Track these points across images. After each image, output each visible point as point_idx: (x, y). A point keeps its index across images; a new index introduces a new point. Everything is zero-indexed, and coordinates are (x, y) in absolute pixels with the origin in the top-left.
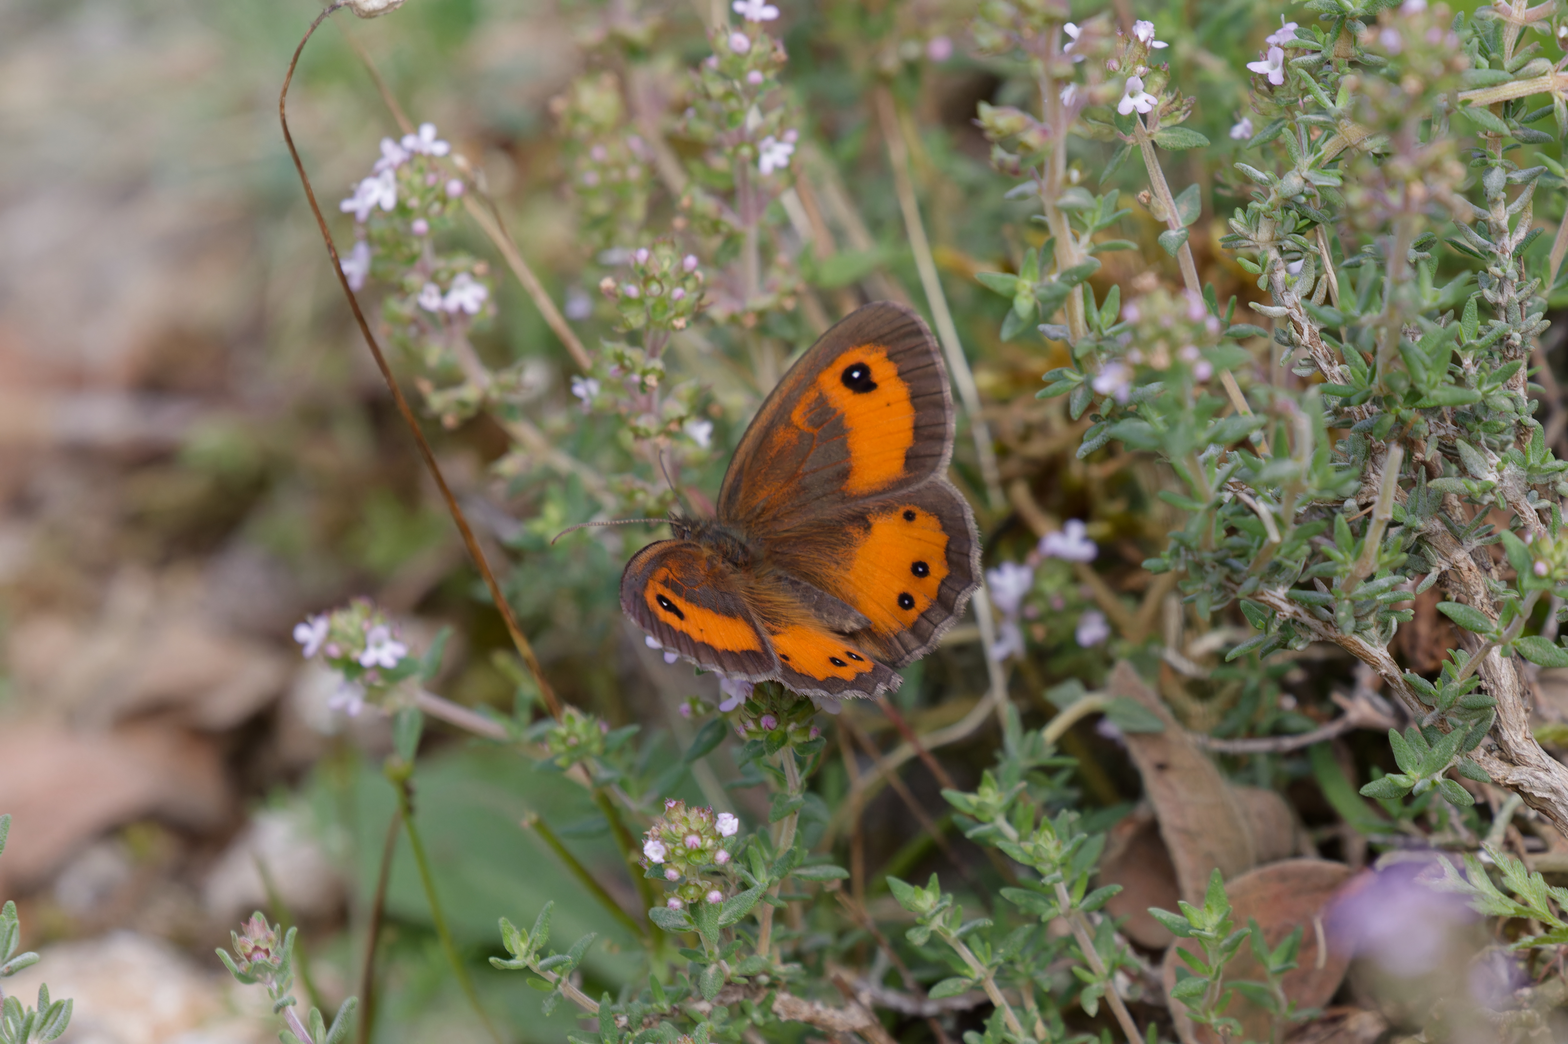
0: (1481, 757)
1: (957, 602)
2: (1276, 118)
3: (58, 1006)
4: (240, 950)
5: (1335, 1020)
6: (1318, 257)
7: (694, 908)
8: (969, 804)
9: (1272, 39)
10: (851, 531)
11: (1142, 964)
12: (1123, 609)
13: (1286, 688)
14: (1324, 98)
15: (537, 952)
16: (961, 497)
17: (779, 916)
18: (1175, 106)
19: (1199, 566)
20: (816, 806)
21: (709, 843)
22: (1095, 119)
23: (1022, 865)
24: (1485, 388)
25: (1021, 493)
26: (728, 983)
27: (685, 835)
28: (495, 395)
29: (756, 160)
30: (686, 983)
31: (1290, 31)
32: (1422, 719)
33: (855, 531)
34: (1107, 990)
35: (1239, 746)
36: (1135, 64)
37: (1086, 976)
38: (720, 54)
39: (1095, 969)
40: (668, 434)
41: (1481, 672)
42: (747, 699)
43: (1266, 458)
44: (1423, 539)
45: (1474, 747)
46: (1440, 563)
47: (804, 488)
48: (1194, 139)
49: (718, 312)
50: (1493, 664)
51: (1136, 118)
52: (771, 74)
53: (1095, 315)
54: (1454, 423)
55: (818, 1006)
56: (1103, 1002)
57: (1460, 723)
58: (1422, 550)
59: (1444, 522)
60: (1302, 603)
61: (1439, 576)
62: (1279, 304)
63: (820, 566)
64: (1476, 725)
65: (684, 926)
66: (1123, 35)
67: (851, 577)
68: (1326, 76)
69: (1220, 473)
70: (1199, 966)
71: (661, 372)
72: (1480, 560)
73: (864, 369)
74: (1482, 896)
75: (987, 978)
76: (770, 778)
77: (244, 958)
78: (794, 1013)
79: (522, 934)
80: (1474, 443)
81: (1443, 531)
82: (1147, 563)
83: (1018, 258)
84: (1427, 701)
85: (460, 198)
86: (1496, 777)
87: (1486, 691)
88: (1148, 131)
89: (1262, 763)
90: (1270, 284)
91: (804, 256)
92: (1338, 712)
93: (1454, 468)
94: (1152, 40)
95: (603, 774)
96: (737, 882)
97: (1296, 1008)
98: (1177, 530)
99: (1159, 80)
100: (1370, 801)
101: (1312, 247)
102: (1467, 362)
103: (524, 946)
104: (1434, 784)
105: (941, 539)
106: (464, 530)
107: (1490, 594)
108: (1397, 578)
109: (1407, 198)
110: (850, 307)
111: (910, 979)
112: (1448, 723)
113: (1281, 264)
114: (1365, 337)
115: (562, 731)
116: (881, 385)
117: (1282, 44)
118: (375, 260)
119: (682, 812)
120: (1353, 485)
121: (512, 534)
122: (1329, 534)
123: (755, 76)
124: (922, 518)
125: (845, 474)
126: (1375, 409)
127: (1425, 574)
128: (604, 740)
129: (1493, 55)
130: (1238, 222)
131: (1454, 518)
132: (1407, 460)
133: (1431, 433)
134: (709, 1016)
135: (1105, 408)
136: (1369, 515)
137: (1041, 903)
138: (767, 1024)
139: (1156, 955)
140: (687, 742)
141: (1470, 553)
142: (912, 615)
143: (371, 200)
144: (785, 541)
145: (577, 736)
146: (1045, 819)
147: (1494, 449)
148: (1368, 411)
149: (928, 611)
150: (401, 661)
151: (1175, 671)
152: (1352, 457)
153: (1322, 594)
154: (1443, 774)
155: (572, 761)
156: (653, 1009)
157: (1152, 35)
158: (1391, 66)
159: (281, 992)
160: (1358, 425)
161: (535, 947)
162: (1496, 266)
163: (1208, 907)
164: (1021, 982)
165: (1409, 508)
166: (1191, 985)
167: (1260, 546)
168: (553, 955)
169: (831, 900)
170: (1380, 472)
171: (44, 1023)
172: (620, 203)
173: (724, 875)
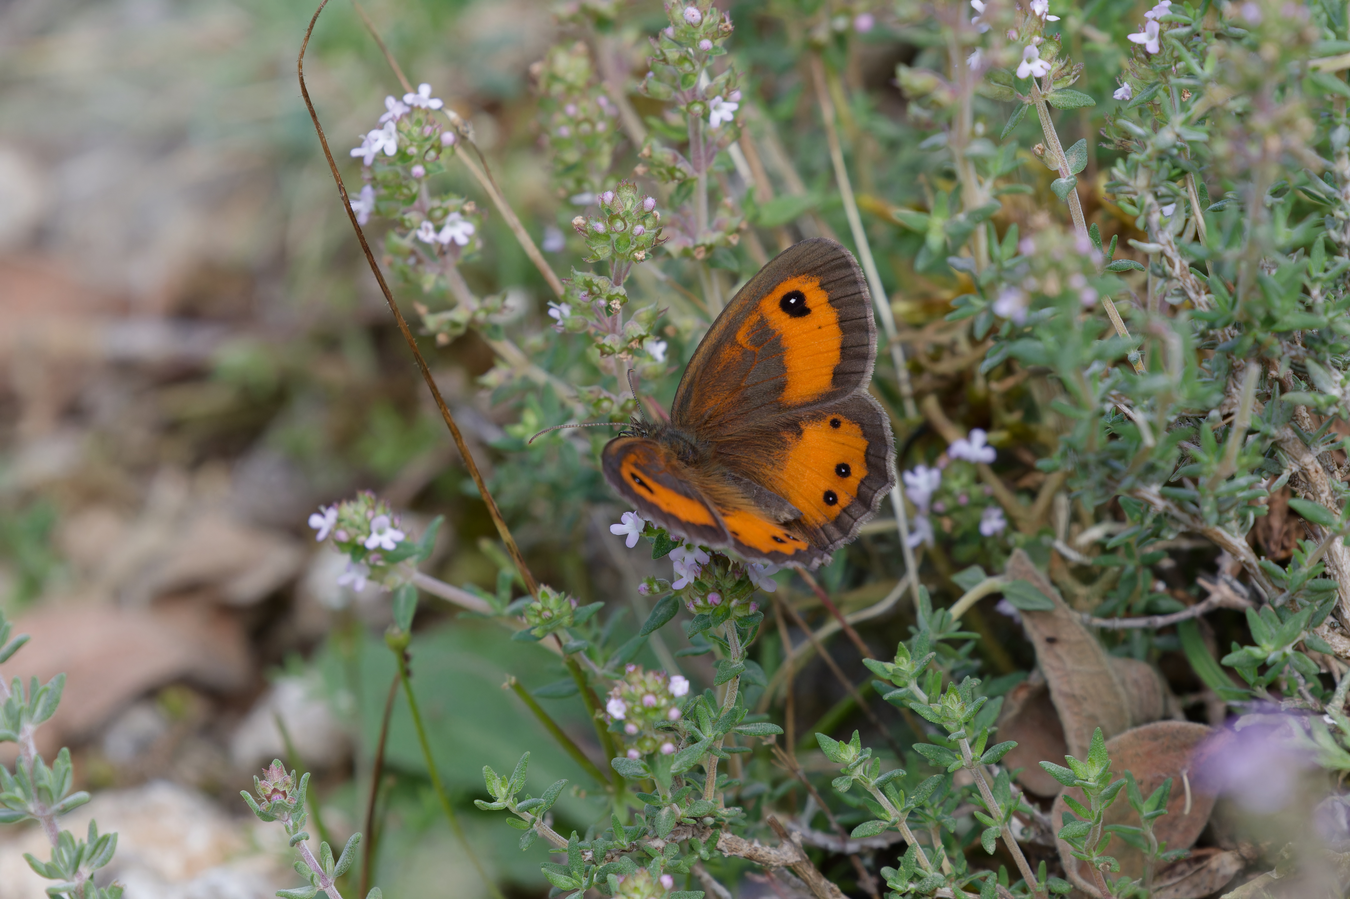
0: (1326, 633)
1: (874, 499)
2: (1151, 82)
3: (105, 839)
4: (261, 792)
5: (1199, 859)
6: (1188, 202)
7: (650, 758)
8: (886, 670)
9: (1149, 14)
10: (785, 436)
11: (1035, 810)
12: (1019, 505)
13: (1159, 574)
14: (1194, 65)
15: (515, 796)
16: (880, 408)
17: (723, 766)
18: (1065, 71)
19: (1084, 466)
20: (755, 672)
21: (664, 702)
22: (996, 82)
23: (932, 724)
24: (1331, 315)
25: (932, 404)
26: (679, 824)
27: (642, 696)
28: (481, 316)
29: (706, 116)
30: (642, 823)
31: (1165, 7)
32: (1275, 600)
33: (788, 436)
34: (1005, 832)
35: (1118, 623)
36: (1032, 34)
37: (986, 819)
38: (676, 25)
39: (994, 814)
40: (631, 351)
41: (1326, 560)
42: (696, 578)
43: (1142, 374)
44: (1276, 445)
45: (1319, 624)
46: (1291, 466)
47: (746, 399)
48: (1083, 99)
49: (673, 247)
50: (1336, 553)
51: (1032, 81)
52: (719, 42)
53: (997, 250)
54: (1304, 345)
55: (756, 844)
56: (1000, 841)
57: (1308, 603)
58: (1276, 455)
59: (1295, 430)
60: (1173, 498)
61: (1290, 477)
62: (1154, 241)
63: (758, 466)
64: (1321, 605)
65: (642, 774)
66: (1022, 9)
67: (785, 477)
68: (1195, 46)
69: (1102, 386)
70: (1083, 812)
71: (624, 296)
72: (1326, 464)
73: (799, 296)
74: (1325, 752)
75: (901, 822)
76: (716, 648)
77: (265, 799)
78: (735, 850)
79: (502, 780)
80: (1321, 363)
81: (1294, 439)
82: (1041, 464)
83: (931, 203)
84: (1280, 584)
85: (452, 147)
86: (1338, 650)
87: (1330, 576)
88: (1043, 93)
89: (1137, 636)
90: (1147, 225)
91: (747, 199)
92: (1204, 595)
93: (1304, 384)
94: (1047, 14)
95: (573, 644)
96: (687, 736)
97: (1166, 849)
98: (1067, 436)
99: (1053, 49)
100: (1229, 670)
101: (1183, 192)
102: (1315, 292)
103: (504, 791)
104: (1285, 655)
105: (862, 444)
106: (455, 433)
107: (1334, 492)
108: (1254, 478)
109: (1265, 151)
110: (786, 244)
111: (835, 822)
112: (1297, 603)
113: (1156, 207)
114: (1228, 271)
115: (538, 606)
116: (814, 311)
117: (1158, 18)
118: (378, 199)
119: (640, 675)
120: (1217, 397)
121: (494, 437)
122: (1196, 440)
123: (706, 44)
124: (846, 426)
125: (781, 387)
126: (1236, 332)
127: (1277, 476)
128: (574, 613)
129: (1340, 29)
130: (1119, 171)
131: (1303, 427)
132: (1263, 377)
133: (1284, 353)
134: (663, 851)
135: (1004, 330)
136: (1230, 424)
137: (947, 757)
138: (711, 858)
139: (1046, 803)
140: (645, 617)
141: (1317, 457)
142: (836, 510)
143: (376, 148)
144: (728, 444)
145: (551, 611)
146: (951, 684)
147: (1338, 368)
148: (1230, 334)
149: (849, 507)
150: (399, 544)
151: (1064, 558)
152: (1216, 374)
153: (1189, 491)
154: (1293, 647)
155: (546, 632)
156: (615, 846)
157: (1047, 10)
158: (1252, 37)
159: (296, 828)
160: (1222, 346)
161: (514, 792)
162: (1341, 210)
163: (1090, 760)
164: (930, 824)
165: (1265, 418)
166: (1076, 828)
167: (1137, 448)
168: (530, 798)
169: (768, 754)
170: (1239, 386)
171: (93, 853)
172: (589, 153)
173: (677, 730)
